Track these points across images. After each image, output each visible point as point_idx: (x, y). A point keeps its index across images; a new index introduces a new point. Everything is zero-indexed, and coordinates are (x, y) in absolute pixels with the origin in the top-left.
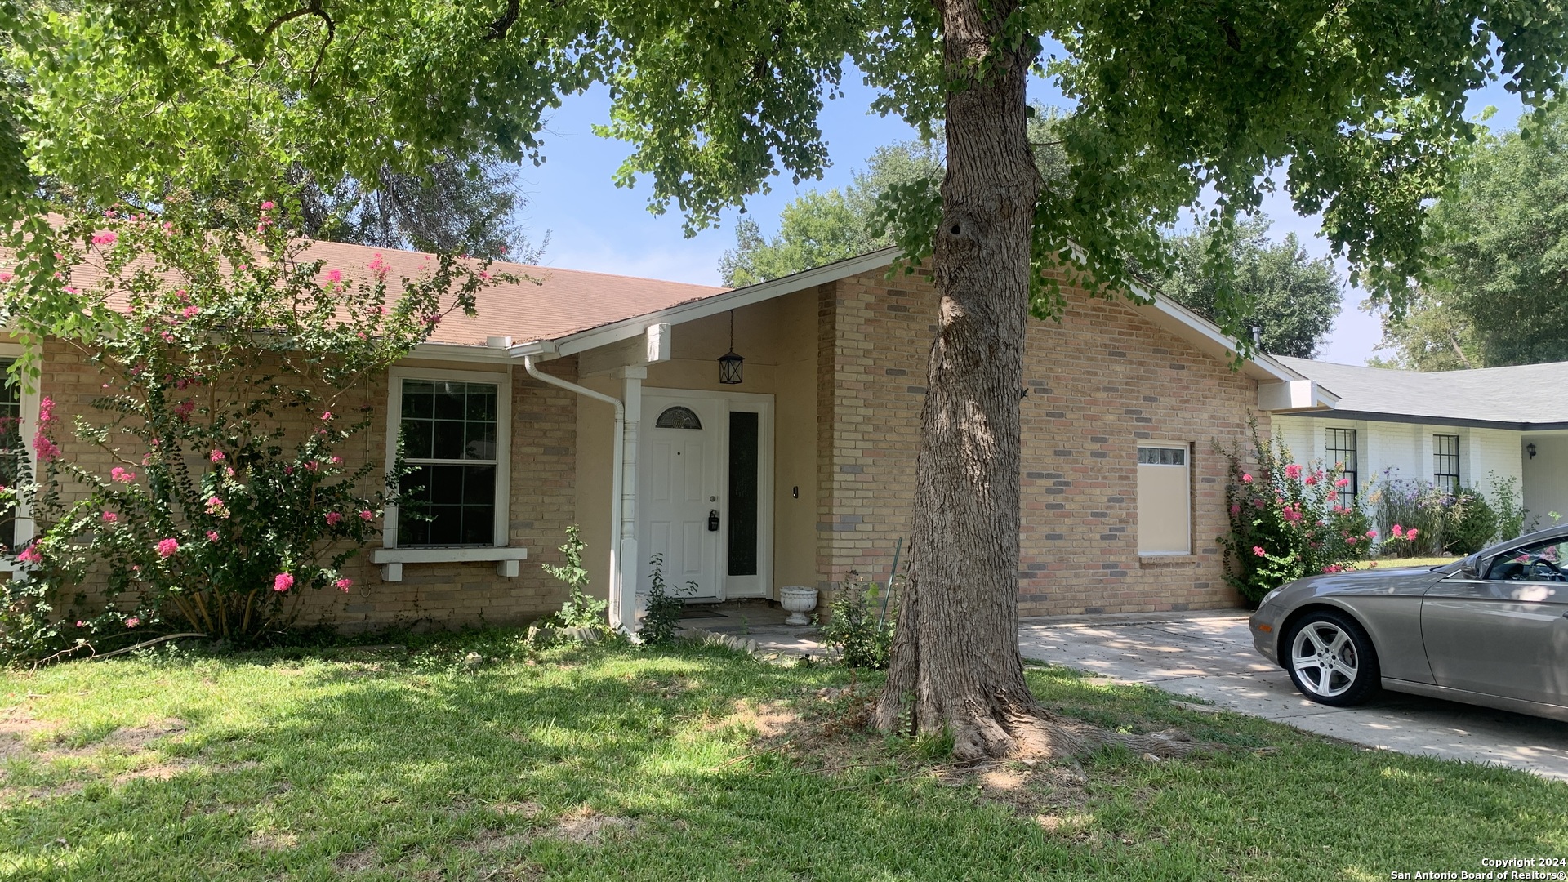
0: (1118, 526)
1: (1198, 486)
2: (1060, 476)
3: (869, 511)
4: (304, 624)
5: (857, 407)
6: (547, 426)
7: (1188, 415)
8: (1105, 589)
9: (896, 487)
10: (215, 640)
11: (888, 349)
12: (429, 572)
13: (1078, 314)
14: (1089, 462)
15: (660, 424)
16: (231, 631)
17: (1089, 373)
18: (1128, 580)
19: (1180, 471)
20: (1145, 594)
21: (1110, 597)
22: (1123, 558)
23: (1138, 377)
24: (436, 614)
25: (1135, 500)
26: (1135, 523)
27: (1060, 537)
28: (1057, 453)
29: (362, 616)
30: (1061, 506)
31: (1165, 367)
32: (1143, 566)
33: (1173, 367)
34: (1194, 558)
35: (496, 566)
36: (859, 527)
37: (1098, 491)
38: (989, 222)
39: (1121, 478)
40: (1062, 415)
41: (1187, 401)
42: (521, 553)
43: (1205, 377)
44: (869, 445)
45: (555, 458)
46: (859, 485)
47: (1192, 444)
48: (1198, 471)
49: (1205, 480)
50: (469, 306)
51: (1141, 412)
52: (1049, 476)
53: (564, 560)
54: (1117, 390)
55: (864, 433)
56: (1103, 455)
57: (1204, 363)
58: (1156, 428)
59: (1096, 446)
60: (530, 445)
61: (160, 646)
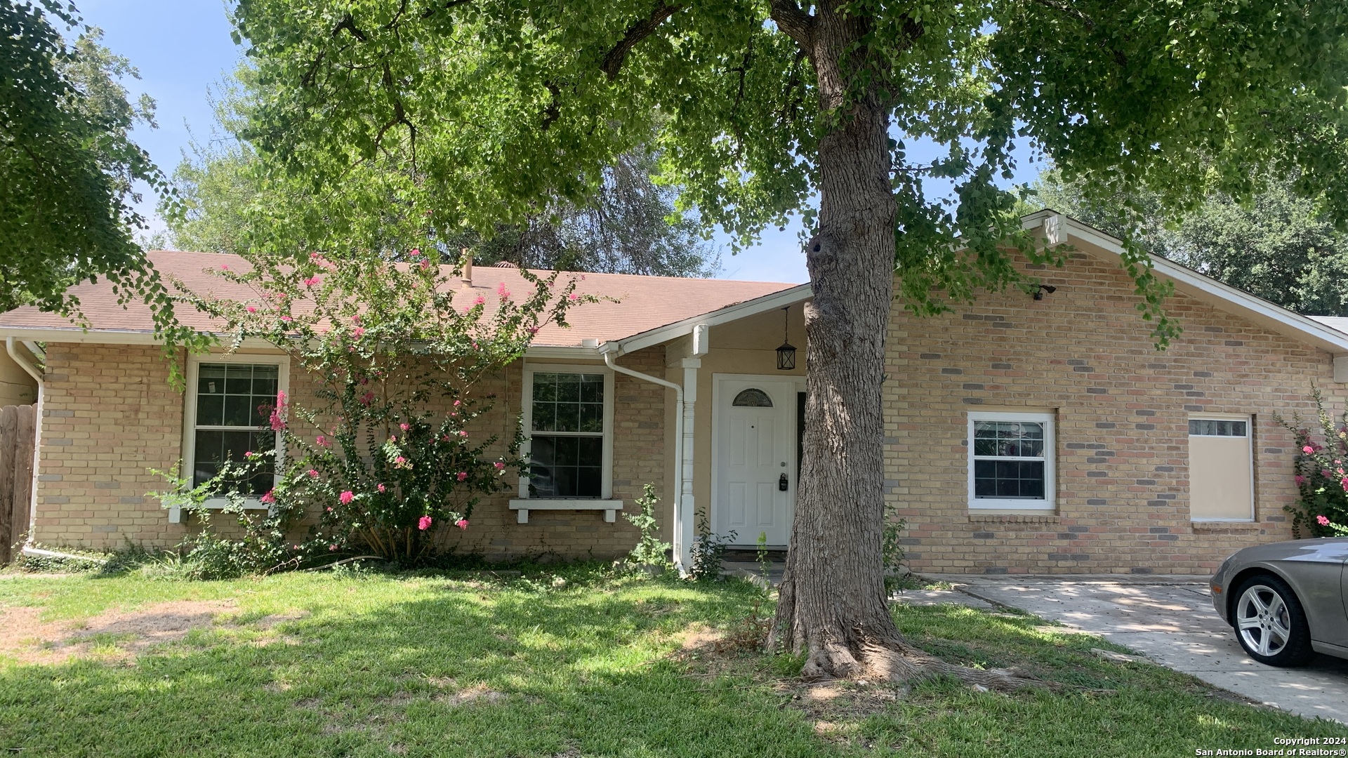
0: (1167, 493)
1: (1260, 457)
2: (1103, 447)
3: (905, 476)
4: (461, 552)
5: (892, 387)
6: (641, 406)
7: (1247, 389)
8: (1153, 551)
9: (931, 456)
10: (389, 562)
11: (922, 336)
12: (551, 517)
13: (1120, 298)
14: (1134, 433)
15: (736, 403)
16: (399, 556)
17: (1132, 352)
18: (1179, 543)
19: (1244, 442)
20: (1199, 558)
21: (1158, 559)
22: (1174, 523)
23: (1187, 354)
24: (556, 549)
25: (1186, 469)
26: (1186, 491)
27: (1103, 502)
28: (1098, 426)
29: (503, 548)
30: (1104, 474)
31: (1219, 343)
32: (1195, 531)
33: (1227, 343)
34: (1256, 525)
35: (601, 513)
36: (895, 490)
37: (1144, 461)
38: (845, 240)
39: (1170, 448)
40: (1104, 391)
41: (1246, 376)
42: (619, 505)
43: (1267, 352)
44: (905, 420)
45: (648, 431)
46: (895, 455)
47: (1254, 416)
48: (1259, 442)
49: (1267, 451)
50: (560, 320)
51: (1192, 387)
52: (1090, 446)
53: (641, 510)
54: (1164, 367)
55: (899, 409)
56: (1150, 427)
57: (1267, 338)
58: (1210, 402)
59: (1142, 419)
60: (628, 421)
61: (350, 565)
